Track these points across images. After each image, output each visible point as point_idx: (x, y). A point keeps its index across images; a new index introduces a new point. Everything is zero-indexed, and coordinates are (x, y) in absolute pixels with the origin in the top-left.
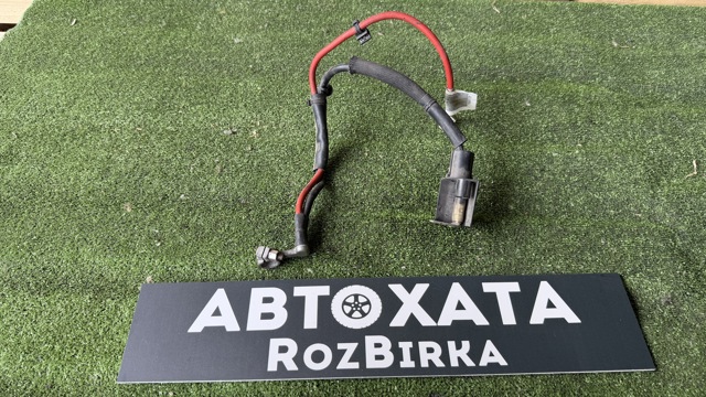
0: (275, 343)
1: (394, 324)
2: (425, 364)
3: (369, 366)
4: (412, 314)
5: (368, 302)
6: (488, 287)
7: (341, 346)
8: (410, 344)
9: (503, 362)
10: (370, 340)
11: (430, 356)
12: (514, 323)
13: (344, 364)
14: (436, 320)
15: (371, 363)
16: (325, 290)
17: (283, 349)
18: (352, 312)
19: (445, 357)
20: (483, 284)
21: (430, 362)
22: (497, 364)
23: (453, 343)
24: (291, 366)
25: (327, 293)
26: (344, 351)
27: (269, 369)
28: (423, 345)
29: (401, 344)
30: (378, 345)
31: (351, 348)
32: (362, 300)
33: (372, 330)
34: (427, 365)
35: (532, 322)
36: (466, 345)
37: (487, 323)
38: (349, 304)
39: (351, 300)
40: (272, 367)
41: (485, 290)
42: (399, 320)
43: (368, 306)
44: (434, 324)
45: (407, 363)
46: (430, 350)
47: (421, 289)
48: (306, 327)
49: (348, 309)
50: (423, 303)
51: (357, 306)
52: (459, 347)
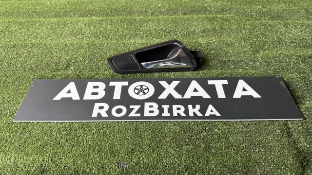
0: (97, 105)
1: (160, 97)
2: (175, 114)
3: (145, 115)
4: (170, 94)
5: (148, 89)
6: (210, 82)
7: (131, 107)
8: (168, 106)
9: (218, 114)
10: (147, 105)
11: (179, 111)
12: (225, 97)
13: (132, 114)
14: (183, 96)
15: (147, 114)
16: (126, 83)
17: (101, 108)
18: (139, 92)
19: (186, 111)
20: (208, 81)
21: (178, 114)
22: (215, 115)
23: (191, 106)
24: (104, 115)
25: (127, 85)
26: (133, 109)
27: (93, 116)
28: (175, 107)
29: (163, 106)
30: (151, 107)
31: (137, 107)
32: (144, 87)
33: (148, 100)
34: (176, 115)
35: (234, 97)
36: (198, 107)
37: (210, 97)
38: (138, 89)
39: (139, 87)
40: (94, 115)
41: (209, 84)
42: (163, 96)
43: (147, 90)
44: (182, 98)
45: (166, 114)
46: (178, 109)
47: (175, 83)
48: (114, 98)
49: (137, 91)
50: (176, 89)
51: (142, 90)
52: (194, 107)
